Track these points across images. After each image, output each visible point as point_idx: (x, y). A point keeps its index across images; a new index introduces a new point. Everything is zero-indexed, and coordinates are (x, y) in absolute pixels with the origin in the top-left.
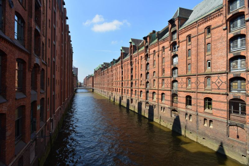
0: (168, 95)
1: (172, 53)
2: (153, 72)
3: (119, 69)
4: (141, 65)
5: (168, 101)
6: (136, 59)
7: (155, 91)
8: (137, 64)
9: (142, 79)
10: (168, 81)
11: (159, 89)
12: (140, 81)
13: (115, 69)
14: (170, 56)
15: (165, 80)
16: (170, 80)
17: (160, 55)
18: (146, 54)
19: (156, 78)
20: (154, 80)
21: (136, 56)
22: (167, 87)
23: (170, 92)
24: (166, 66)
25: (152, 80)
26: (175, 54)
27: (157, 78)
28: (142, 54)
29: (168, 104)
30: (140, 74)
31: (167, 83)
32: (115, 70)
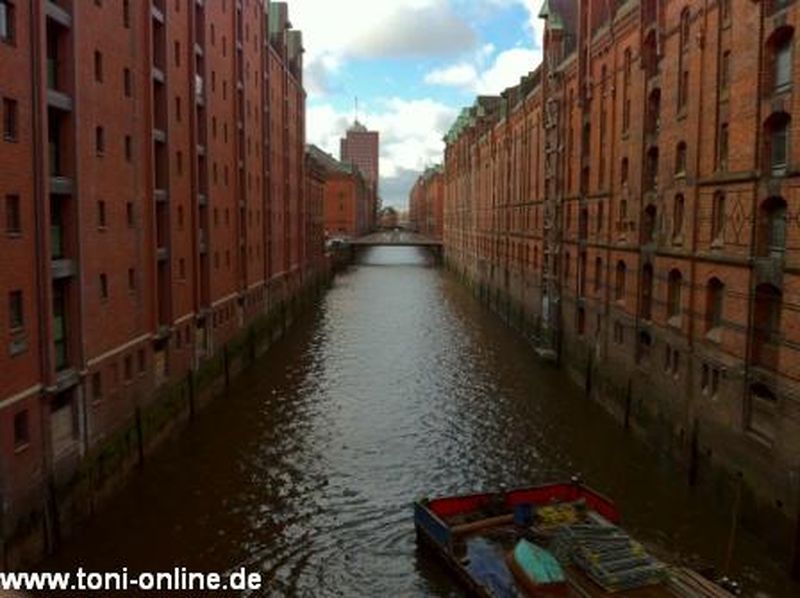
0: (738, 296)
1: (766, 19)
2: (675, 144)
3: (535, 130)
4: (627, 103)
5: (738, 328)
6: (604, 68)
7: (679, 264)
8: (610, 100)
9: (626, 191)
10: (743, 201)
11: (701, 252)
12: (618, 200)
13: (519, 133)
14: (756, 38)
15: (729, 196)
16: (750, 195)
17: (712, 38)
18: (647, 32)
19: (689, 184)
20: (680, 198)
21: (607, 50)
22: (737, 244)
23: (746, 274)
24: (736, 111)
25: (670, 201)
26: (779, 24)
27: (694, 182)
28: (629, 32)
29: (737, 352)
30: (620, 158)
31: (738, 218)
32: (519, 142)
